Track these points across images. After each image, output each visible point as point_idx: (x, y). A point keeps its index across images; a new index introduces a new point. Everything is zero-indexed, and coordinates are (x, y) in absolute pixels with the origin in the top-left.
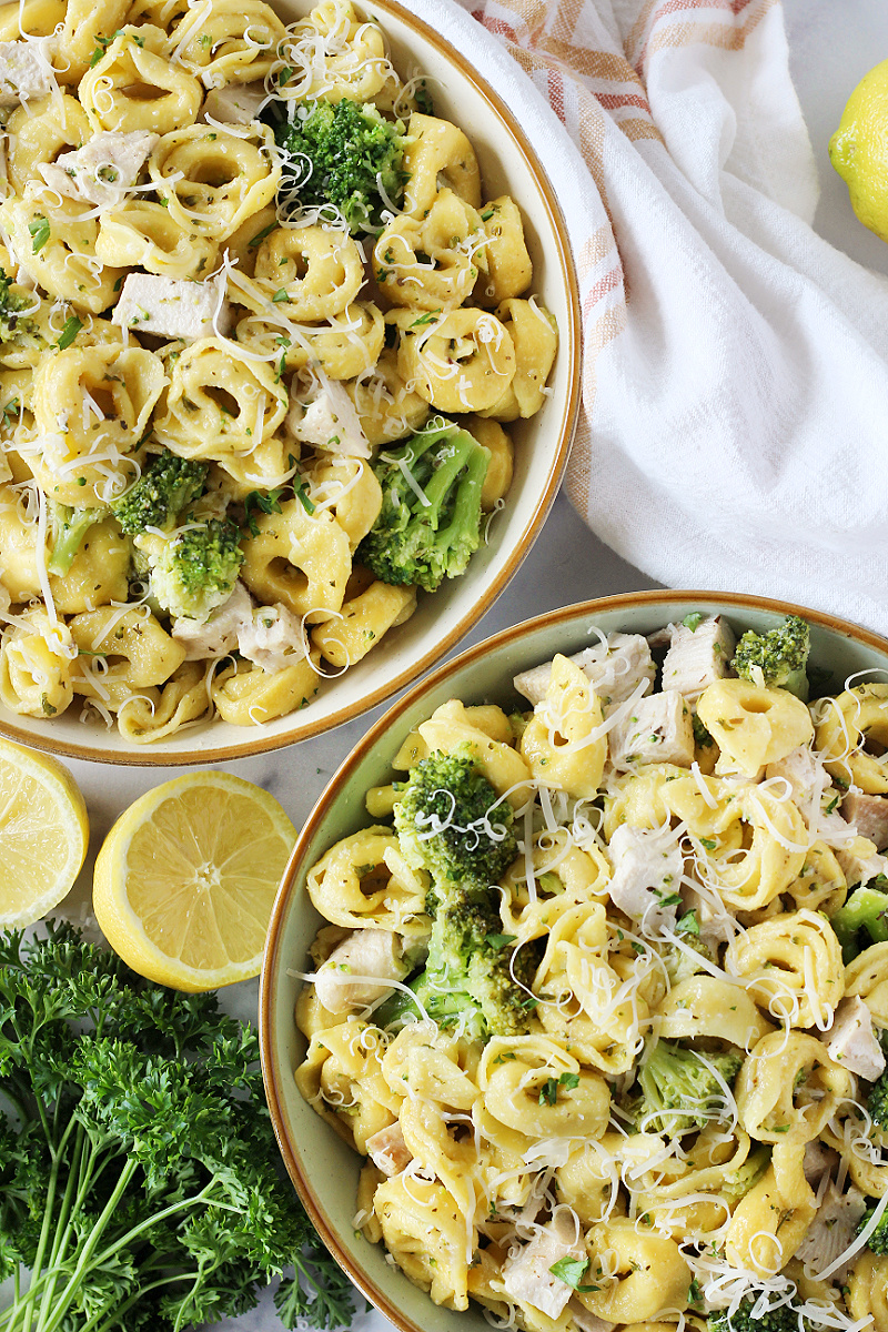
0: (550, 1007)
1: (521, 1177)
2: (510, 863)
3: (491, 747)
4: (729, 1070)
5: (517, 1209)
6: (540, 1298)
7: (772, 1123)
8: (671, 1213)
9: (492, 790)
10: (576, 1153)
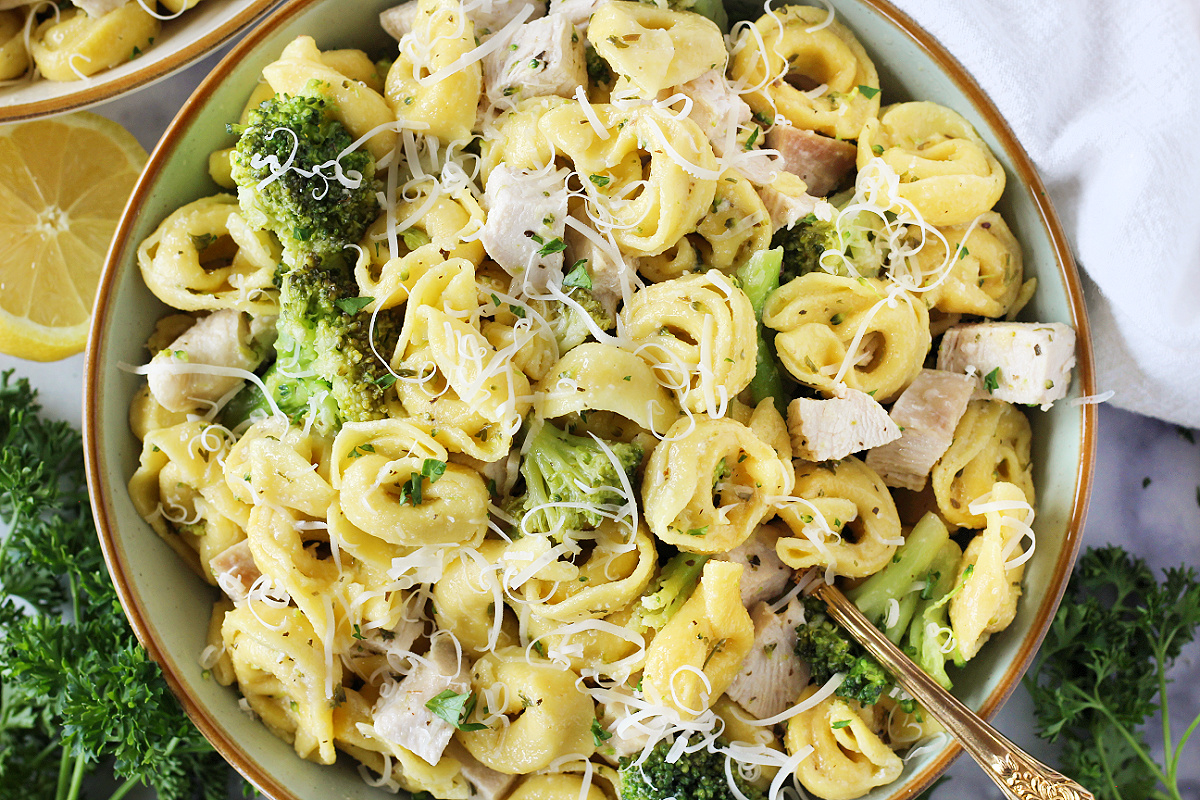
0: (412, 385)
1: (388, 594)
2: (371, 222)
3: (345, 85)
4: (628, 459)
5: (388, 635)
6: (416, 740)
7: (687, 524)
8: (566, 640)
9: (347, 134)
10: (453, 565)
